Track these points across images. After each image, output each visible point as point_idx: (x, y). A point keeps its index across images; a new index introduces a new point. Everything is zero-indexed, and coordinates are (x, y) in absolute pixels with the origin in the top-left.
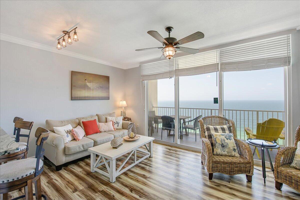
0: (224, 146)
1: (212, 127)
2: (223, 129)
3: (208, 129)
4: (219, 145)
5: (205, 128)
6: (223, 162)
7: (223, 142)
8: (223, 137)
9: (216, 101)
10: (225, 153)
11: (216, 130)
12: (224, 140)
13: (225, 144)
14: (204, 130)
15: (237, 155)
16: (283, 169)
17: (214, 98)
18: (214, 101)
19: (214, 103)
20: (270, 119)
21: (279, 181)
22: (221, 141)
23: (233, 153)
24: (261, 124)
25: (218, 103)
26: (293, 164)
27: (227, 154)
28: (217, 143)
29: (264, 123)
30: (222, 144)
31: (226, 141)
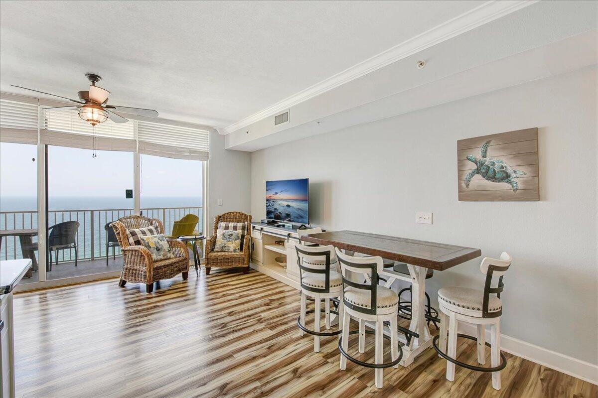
0: (159, 250)
1: (138, 230)
2: (151, 231)
3: (133, 234)
4: (154, 249)
5: (128, 232)
6: (165, 265)
7: (158, 245)
8: (156, 240)
9: (129, 194)
10: (161, 257)
11: (144, 233)
12: (158, 243)
13: (160, 247)
14: (127, 235)
15: (172, 256)
16: (211, 254)
17: (127, 191)
18: (127, 194)
19: (127, 198)
20: (188, 215)
21: (209, 266)
22: (156, 245)
23: (169, 255)
24: (178, 222)
25: (132, 197)
26: (216, 249)
27: (163, 258)
28: (151, 247)
29: (181, 221)
30: (157, 247)
31: (161, 243)
